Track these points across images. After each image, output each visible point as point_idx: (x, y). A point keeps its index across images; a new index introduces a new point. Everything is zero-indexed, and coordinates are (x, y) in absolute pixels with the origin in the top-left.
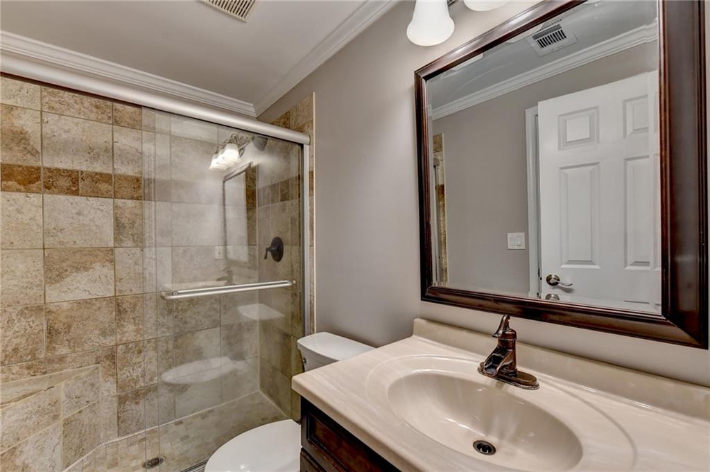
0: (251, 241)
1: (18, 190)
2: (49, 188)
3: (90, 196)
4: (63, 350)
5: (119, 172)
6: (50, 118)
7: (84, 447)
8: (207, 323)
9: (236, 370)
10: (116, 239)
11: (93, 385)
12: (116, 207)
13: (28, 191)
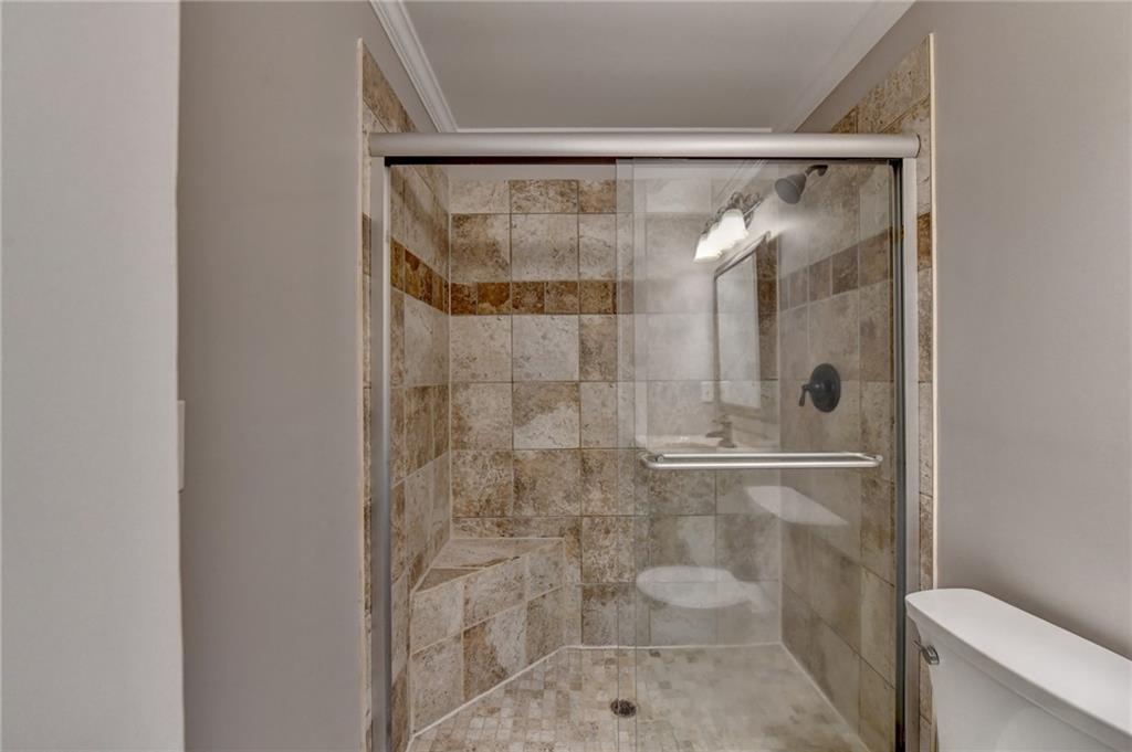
0: (766, 372)
1: (492, 313)
2: (517, 307)
3: (555, 314)
4: (528, 512)
5: (586, 278)
6: (519, 219)
7: (547, 644)
8: (696, 505)
9: (749, 602)
10: (582, 371)
11: (556, 564)
12: (582, 326)
13: (500, 313)
